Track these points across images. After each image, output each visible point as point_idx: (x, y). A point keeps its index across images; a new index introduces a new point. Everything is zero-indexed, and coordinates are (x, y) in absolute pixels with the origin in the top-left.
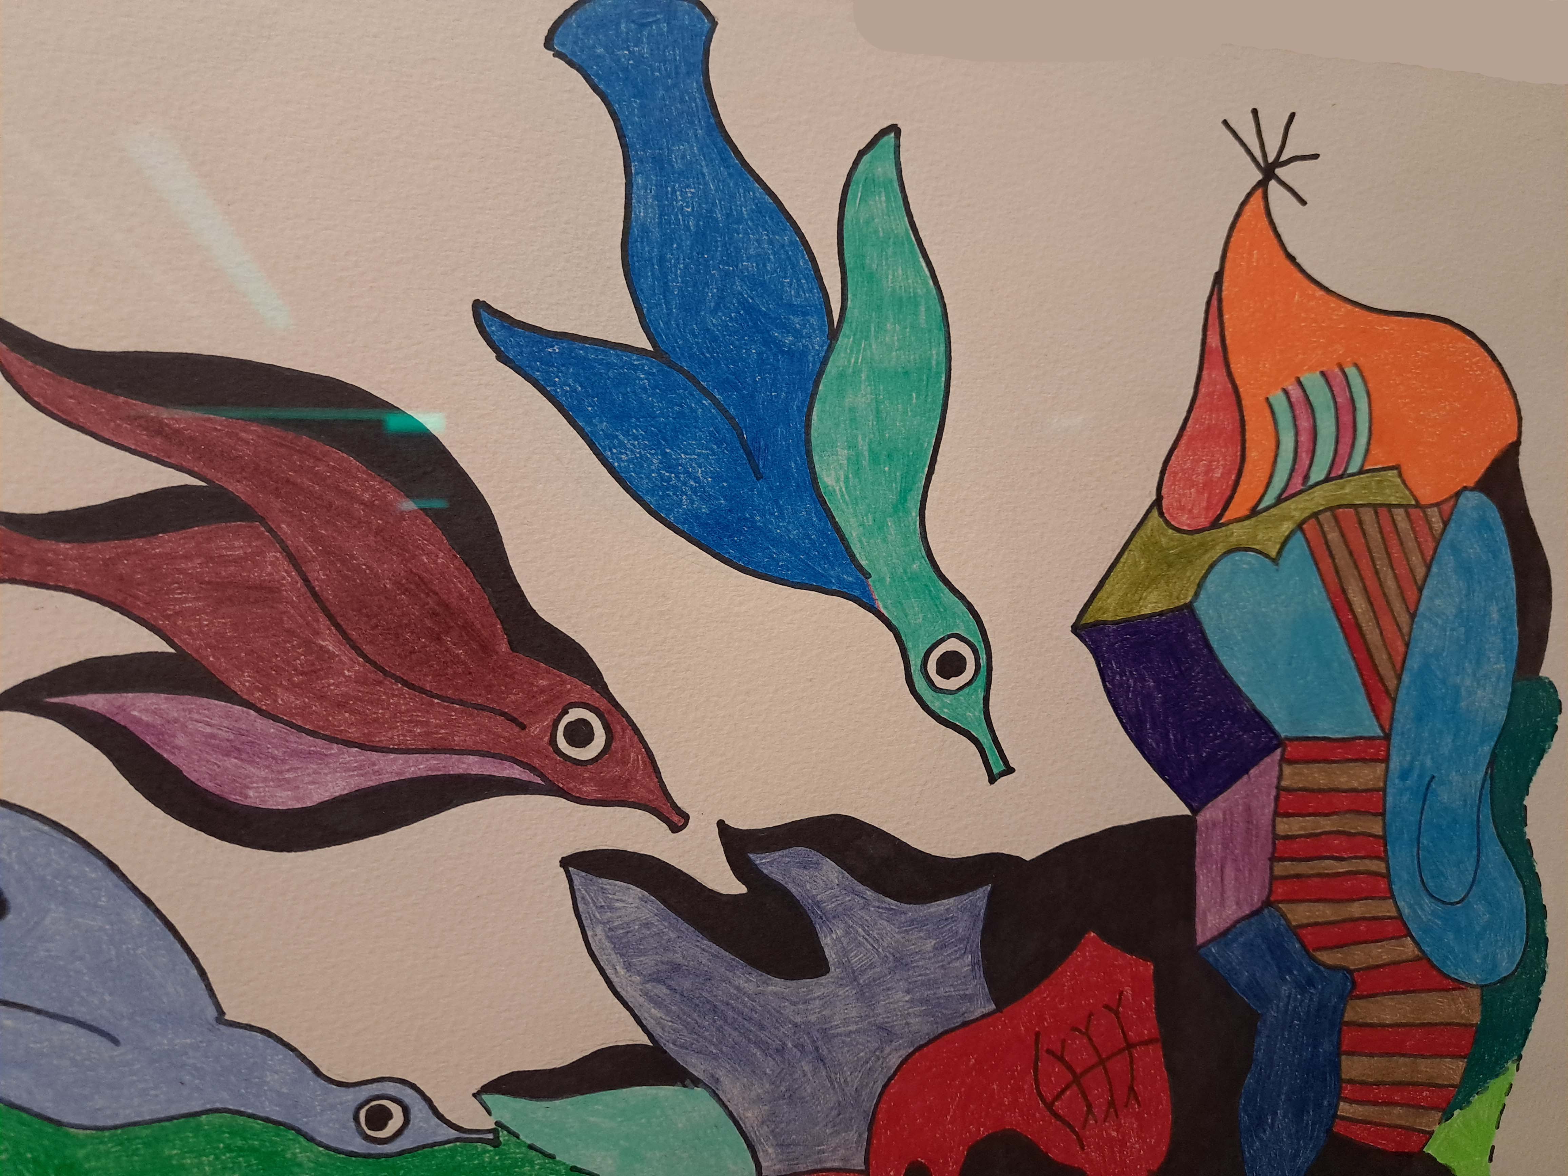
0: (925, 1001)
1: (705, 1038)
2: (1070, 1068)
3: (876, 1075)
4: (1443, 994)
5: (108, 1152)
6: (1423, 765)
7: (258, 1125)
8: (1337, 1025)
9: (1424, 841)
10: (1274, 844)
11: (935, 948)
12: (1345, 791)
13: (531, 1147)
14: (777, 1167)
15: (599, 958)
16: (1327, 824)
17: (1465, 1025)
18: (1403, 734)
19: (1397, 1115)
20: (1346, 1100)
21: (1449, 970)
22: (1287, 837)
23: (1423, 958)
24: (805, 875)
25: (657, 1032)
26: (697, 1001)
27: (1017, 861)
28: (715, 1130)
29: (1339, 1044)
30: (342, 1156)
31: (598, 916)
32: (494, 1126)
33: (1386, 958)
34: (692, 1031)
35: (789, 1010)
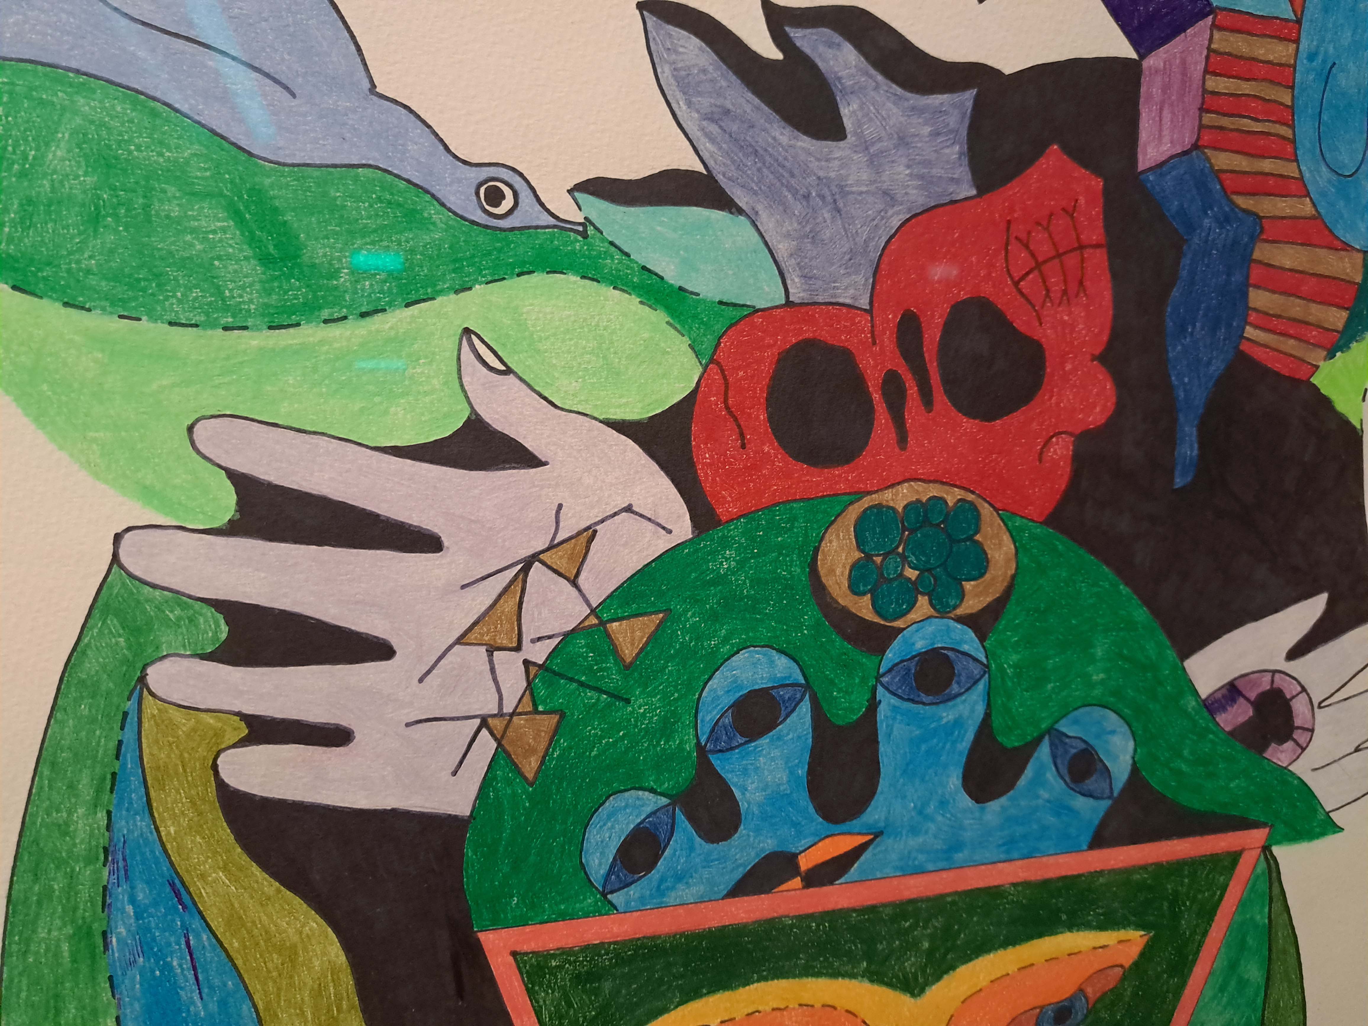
0: (921, 177)
1: (748, 176)
2: (1033, 255)
3: (881, 232)
4: (1332, 252)
5: (287, 185)
6: (1326, 52)
7: (402, 184)
8: (1247, 260)
9: (1325, 117)
10: (1203, 98)
11: (931, 134)
12: (1262, 61)
13: (612, 243)
14: (801, 295)
15: (666, 92)
16: (1247, 88)
17: (1349, 282)
18: (1311, 21)
19: (1290, 345)
20: (1251, 324)
21: (1339, 232)
22: (1213, 93)
23: (1318, 217)
24: (830, 53)
25: (711, 163)
26: (743, 144)
27: (998, 72)
28: (754, 254)
29: (1248, 277)
30: (467, 223)
31: (665, 56)
32: (583, 221)
33: (1289, 212)
34: (738, 168)
35: (814, 165)
